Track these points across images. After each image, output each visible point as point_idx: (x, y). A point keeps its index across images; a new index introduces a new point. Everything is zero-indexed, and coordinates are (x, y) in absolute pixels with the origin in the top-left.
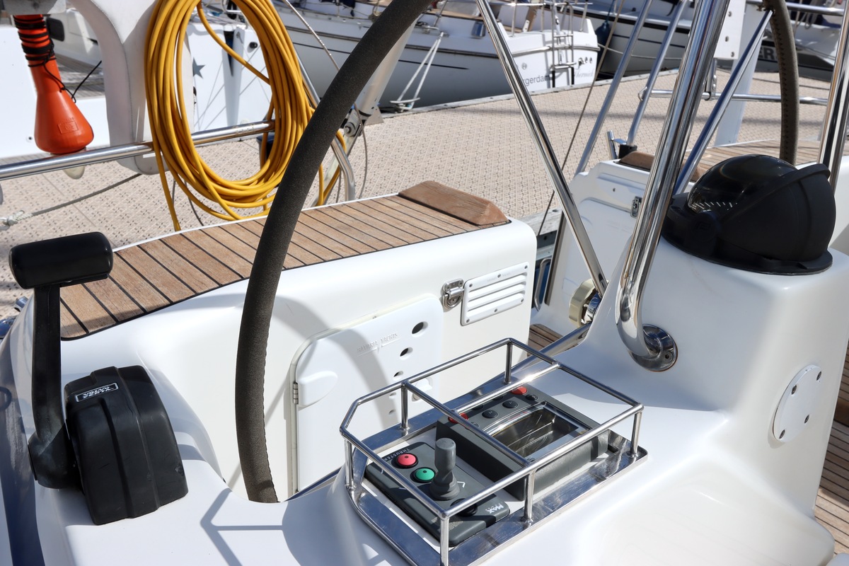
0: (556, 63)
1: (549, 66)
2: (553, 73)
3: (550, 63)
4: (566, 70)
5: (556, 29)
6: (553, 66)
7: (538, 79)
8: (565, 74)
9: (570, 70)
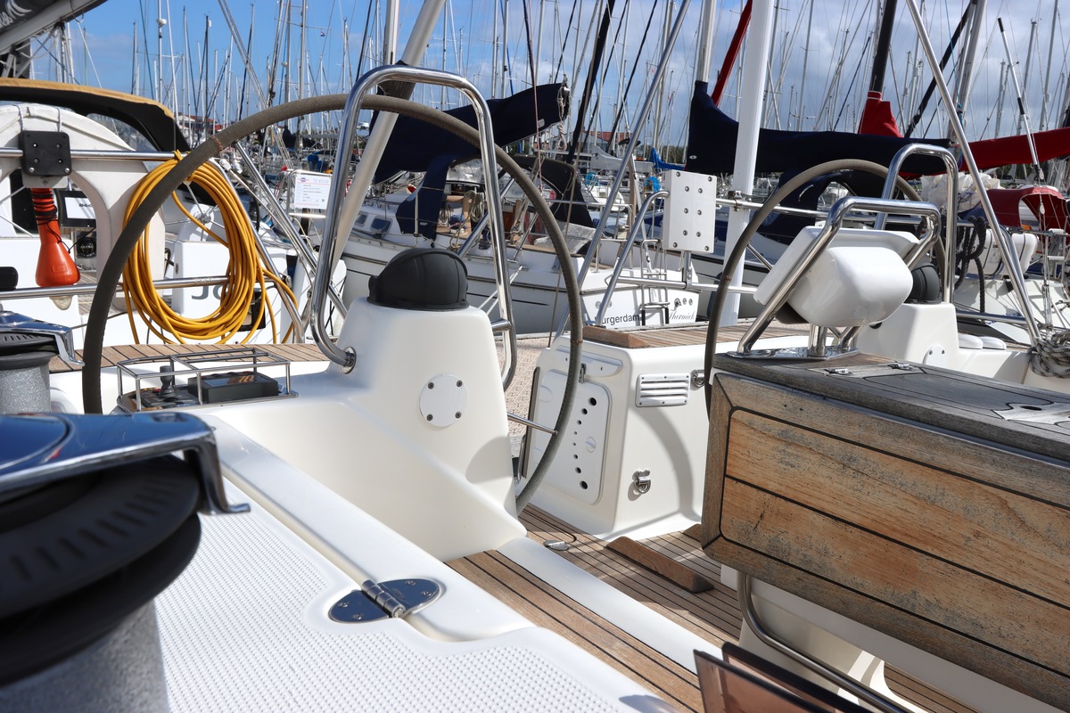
0: (647, 301)
1: (639, 305)
2: (643, 312)
3: (639, 302)
4: (659, 310)
5: (646, 266)
6: (643, 305)
7: (626, 318)
8: (658, 315)
9: (664, 310)
